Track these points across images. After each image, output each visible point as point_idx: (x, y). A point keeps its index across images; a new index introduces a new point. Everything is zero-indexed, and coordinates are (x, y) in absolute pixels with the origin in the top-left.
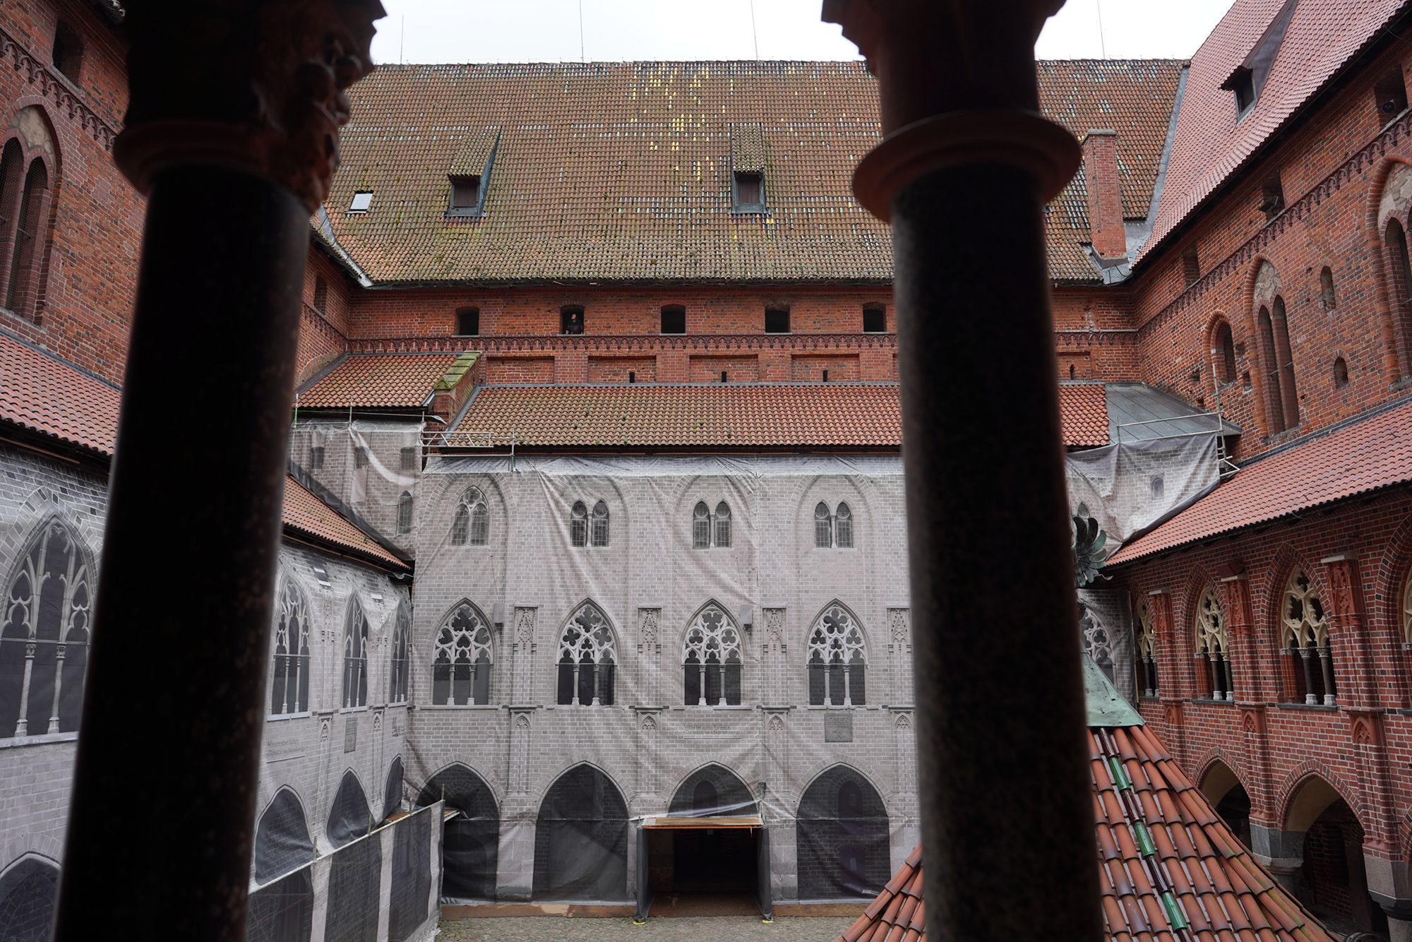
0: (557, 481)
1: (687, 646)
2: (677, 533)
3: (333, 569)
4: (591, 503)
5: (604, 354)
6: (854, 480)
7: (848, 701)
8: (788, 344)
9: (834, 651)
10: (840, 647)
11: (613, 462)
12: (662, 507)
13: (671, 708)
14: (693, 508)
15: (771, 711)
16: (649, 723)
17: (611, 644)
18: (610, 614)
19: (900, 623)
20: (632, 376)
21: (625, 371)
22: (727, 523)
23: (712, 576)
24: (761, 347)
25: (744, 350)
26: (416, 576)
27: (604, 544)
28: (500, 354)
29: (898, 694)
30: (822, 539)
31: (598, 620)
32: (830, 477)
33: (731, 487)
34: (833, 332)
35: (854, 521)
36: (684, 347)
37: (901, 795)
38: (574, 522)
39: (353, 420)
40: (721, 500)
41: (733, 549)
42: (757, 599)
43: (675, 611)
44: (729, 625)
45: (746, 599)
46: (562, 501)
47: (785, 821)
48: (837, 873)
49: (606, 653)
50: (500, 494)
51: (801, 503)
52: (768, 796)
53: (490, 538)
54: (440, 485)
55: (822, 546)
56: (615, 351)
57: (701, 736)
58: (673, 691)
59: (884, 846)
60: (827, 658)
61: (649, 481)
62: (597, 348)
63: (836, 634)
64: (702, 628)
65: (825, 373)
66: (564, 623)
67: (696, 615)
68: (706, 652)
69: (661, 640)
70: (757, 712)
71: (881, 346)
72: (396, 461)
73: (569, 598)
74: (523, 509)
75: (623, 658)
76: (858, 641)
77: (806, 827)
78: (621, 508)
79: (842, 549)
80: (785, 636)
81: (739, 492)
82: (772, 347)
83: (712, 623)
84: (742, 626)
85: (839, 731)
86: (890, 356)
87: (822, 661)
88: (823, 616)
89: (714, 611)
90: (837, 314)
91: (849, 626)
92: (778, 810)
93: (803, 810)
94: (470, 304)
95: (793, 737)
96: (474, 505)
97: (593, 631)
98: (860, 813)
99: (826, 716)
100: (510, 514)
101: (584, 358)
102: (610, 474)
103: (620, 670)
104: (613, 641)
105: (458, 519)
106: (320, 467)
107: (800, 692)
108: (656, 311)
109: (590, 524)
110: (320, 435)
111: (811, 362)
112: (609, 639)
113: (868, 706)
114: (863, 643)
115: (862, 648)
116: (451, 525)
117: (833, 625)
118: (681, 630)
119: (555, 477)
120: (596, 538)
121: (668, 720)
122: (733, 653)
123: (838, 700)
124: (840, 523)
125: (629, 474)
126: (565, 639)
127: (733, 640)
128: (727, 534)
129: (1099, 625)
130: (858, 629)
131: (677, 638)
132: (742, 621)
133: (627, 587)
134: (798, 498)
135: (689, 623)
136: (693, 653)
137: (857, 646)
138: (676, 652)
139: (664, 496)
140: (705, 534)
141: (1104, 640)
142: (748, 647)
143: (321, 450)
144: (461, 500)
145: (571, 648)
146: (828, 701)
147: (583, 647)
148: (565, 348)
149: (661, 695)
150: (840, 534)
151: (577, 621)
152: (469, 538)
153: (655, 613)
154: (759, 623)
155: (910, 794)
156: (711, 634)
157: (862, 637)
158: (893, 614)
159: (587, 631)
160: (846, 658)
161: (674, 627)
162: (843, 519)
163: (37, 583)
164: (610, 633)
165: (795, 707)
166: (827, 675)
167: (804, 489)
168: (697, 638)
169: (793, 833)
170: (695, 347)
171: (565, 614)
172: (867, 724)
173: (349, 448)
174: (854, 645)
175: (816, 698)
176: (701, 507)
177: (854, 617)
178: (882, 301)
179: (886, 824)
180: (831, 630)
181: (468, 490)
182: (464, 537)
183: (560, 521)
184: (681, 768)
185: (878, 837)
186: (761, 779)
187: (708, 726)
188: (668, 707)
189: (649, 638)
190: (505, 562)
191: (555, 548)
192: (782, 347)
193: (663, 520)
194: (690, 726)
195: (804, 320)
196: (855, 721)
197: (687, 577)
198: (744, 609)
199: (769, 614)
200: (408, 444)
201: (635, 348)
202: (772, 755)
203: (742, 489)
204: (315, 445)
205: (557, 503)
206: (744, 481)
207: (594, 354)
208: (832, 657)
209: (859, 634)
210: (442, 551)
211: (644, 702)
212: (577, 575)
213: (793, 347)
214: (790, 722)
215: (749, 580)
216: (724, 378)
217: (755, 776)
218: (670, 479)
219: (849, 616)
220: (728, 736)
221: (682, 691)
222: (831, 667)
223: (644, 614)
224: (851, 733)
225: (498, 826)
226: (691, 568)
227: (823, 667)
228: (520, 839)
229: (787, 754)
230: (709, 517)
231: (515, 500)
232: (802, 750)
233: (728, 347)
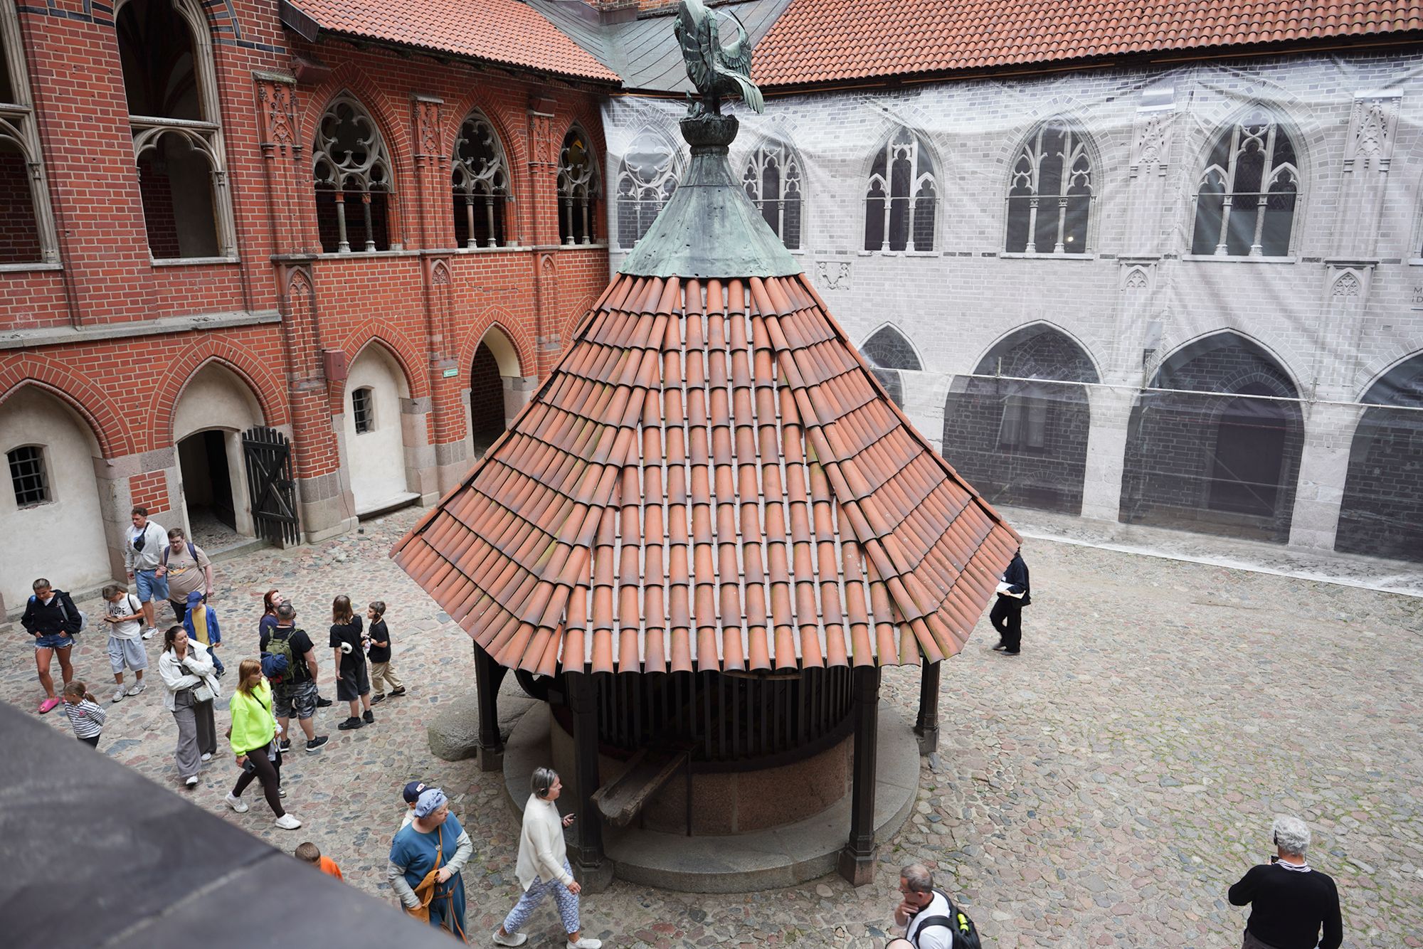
163: (1036, 162)
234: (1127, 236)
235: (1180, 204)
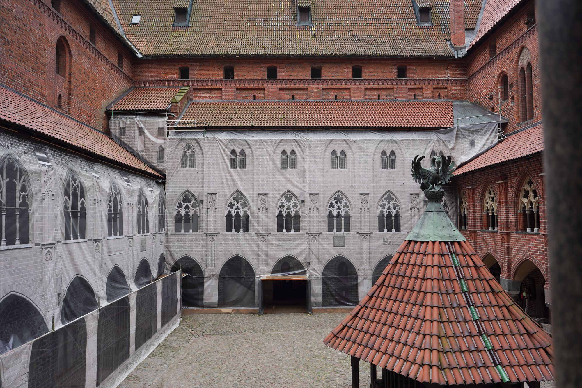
0: (224, 141)
1: (278, 209)
2: (274, 163)
3: (131, 178)
4: (238, 150)
5: (243, 87)
6: (347, 141)
7: (343, 231)
8: (320, 83)
9: (338, 211)
10: (340, 209)
11: (247, 133)
12: (268, 152)
13: (272, 233)
14: (280, 153)
15: (312, 234)
16: (263, 239)
17: (247, 208)
18: (247, 196)
19: (365, 200)
20: (255, 97)
21: (252, 95)
22: (295, 159)
23: (289, 180)
24: (309, 84)
25: (302, 86)
26: (167, 181)
27: (244, 168)
28: (198, 87)
29: (363, 228)
30: (334, 165)
31: (242, 199)
32: (337, 140)
33: (296, 144)
34: (339, 78)
35: (347, 158)
36: (277, 85)
37: (363, 267)
38: (232, 159)
39: (137, 115)
40: (292, 149)
41: (297, 170)
42: (307, 189)
43: (273, 195)
44: (295, 200)
45: (302, 190)
46: (226, 150)
47: (317, 277)
48: (337, 297)
49: (245, 212)
50: (200, 147)
51: (325, 151)
52: (311, 268)
53: (197, 165)
54: (175, 143)
55: (334, 168)
56: (247, 86)
57: (284, 244)
58: (273, 227)
59: (356, 286)
60: (335, 214)
61: (262, 141)
62: (240, 85)
63: (339, 204)
64: (284, 202)
65: (336, 96)
66: (228, 200)
67: (282, 196)
68: (286, 211)
69: (268, 207)
70: (306, 235)
71: (360, 84)
72: (156, 133)
73: (230, 190)
74: (210, 153)
75: (252, 213)
76: (348, 207)
77: (325, 280)
78: (251, 153)
79: (342, 170)
80: (318, 205)
81: (300, 146)
82: (314, 84)
83: (289, 199)
84: (300, 201)
85: (339, 242)
86: (363, 89)
87: (333, 215)
88: (334, 197)
89: (289, 196)
90: (342, 70)
91: (344, 201)
92: (314, 273)
93: (325, 273)
94: (185, 66)
95: (321, 245)
96: (189, 151)
97: (240, 203)
98: (347, 274)
99: (334, 236)
100: (205, 155)
101: (234, 89)
102: (246, 138)
103: (251, 219)
104: (248, 207)
105: (183, 157)
106: (124, 135)
107: (324, 226)
108: (265, 69)
109: (238, 159)
110: (123, 122)
111: (330, 91)
112: (247, 206)
113: (351, 233)
114: (350, 208)
115: (349, 210)
116: (180, 160)
117: (338, 200)
118: (276, 202)
119: (223, 139)
120: (241, 165)
121: (271, 238)
122: (297, 212)
123: (339, 230)
124: (341, 159)
125: (254, 138)
126: (229, 206)
127: (297, 207)
128: (295, 163)
129: (445, 201)
130: (348, 202)
131: (274, 206)
132: (301, 199)
133: (254, 185)
134: (324, 149)
135: (279, 200)
136: (280, 212)
137: (347, 209)
138: (274, 211)
139: (268, 148)
140: (286, 163)
141: (447, 207)
142: (303, 209)
143: (124, 128)
144: (184, 149)
145: (231, 210)
146: (335, 231)
147: (236, 209)
148: (226, 85)
149: (268, 228)
150: (341, 163)
151: (233, 199)
152: (188, 165)
153: (265, 196)
154: (308, 200)
155: (367, 267)
156: (288, 204)
157: (349, 205)
158: (362, 196)
159: (238, 203)
160: (343, 214)
161: (273, 201)
162: (343, 157)
163: (3, 183)
164: (247, 204)
165: (322, 233)
166: (335, 220)
167: (326, 145)
168: (282, 206)
169: (321, 282)
170: (281, 85)
171: (228, 196)
172: (350, 240)
173: (136, 128)
174: (346, 209)
175: (330, 230)
176: (284, 152)
177: (346, 197)
178: (361, 65)
179: (357, 278)
180: (337, 202)
181: (187, 145)
182: (186, 165)
183: (225, 158)
184: (276, 257)
185: (354, 283)
186: (308, 261)
187: (287, 241)
188: (270, 233)
189: (263, 206)
190: (203, 175)
191: (223, 169)
192: (318, 84)
193: (268, 157)
194: (279, 241)
195: (327, 73)
196: (346, 238)
197: (278, 181)
198: (301, 194)
199: (312, 196)
200: (161, 126)
201: (256, 85)
202: (312, 252)
203: (301, 144)
204: (121, 126)
205: (224, 150)
206: (301, 141)
207: (238, 87)
208: (337, 213)
209: (348, 204)
210: (177, 170)
211: (261, 231)
212: (233, 180)
213: (323, 85)
214: (319, 239)
215: (304, 182)
216: (293, 98)
217: (305, 260)
218: (271, 141)
219: (344, 197)
220: (295, 244)
221: (276, 227)
222: (337, 217)
223: (261, 196)
224: (344, 243)
225: (204, 279)
226: (280, 177)
227: (333, 217)
228: (212, 284)
229: (318, 252)
230: (287, 156)
231: (207, 149)
232: (324, 250)
233: (295, 85)
234: (44, 232)
235: (59, 216)
